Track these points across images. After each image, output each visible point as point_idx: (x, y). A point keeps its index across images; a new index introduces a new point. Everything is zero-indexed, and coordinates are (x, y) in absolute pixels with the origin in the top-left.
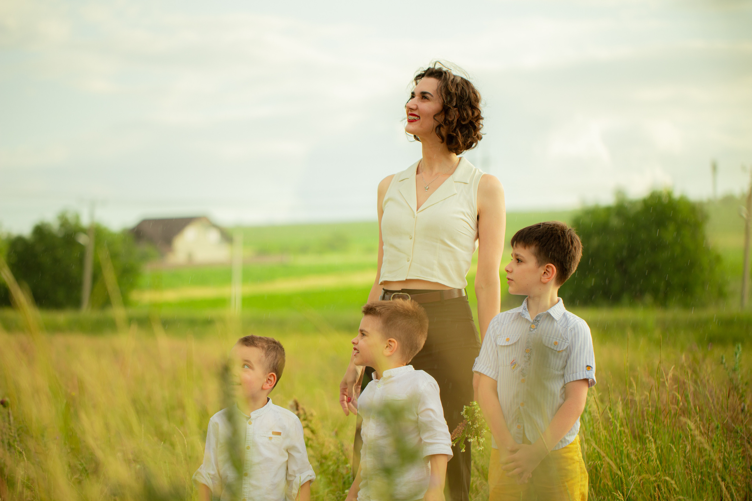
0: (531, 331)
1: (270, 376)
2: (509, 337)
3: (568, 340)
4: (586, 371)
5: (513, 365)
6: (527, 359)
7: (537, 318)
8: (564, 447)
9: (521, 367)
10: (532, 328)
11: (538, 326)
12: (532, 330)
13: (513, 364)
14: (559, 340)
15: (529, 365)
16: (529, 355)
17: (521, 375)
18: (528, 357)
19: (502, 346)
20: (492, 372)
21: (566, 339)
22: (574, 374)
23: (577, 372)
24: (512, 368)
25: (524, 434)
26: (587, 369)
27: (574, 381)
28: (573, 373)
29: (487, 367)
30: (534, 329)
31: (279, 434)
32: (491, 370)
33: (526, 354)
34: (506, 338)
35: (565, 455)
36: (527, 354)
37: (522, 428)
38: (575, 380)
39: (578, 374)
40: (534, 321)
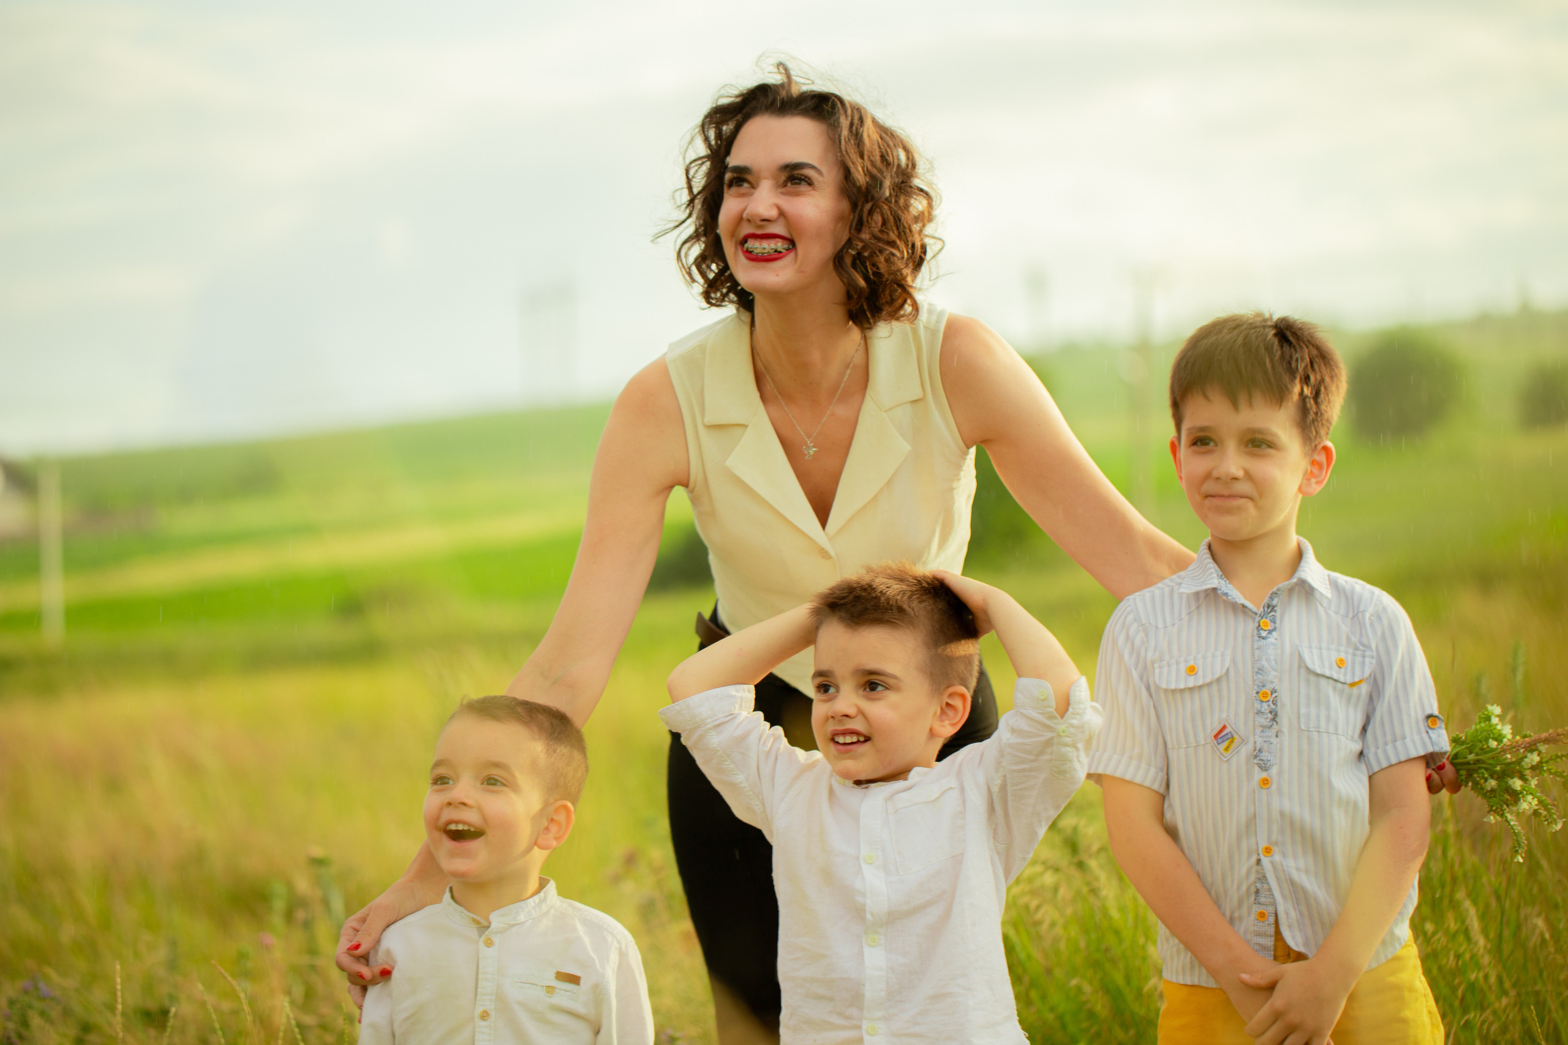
0: (1263, 638)
1: (556, 811)
2: (1192, 663)
3: (1370, 648)
4: (1430, 731)
5: (1224, 741)
6: (1268, 720)
7: (1273, 600)
8: (1390, 957)
9: (1251, 746)
10: (1262, 629)
11: (1278, 621)
12: (1264, 634)
13: (1224, 738)
14: (1346, 653)
15: (1277, 736)
16: (1273, 706)
17: (1256, 767)
18: (1271, 712)
19: (1174, 691)
20: (1148, 771)
21: (1362, 648)
22: (1398, 744)
23: (1404, 738)
24: (1222, 750)
25: (1278, 933)
26: (1428, 726)
27: (1400, 763)
28: (1395, 740)
29: (1131, 758)
30: (1270, 632)
31: (574, 980)
32: (1143, 765)
33: (1262, 707)
34: (1183, 667)
35: (1392, 979)
36: (1265, 705)
37: (1272, 919)
38: (1403, 759)
39: (1408, 741)
40: (1266, 609)
